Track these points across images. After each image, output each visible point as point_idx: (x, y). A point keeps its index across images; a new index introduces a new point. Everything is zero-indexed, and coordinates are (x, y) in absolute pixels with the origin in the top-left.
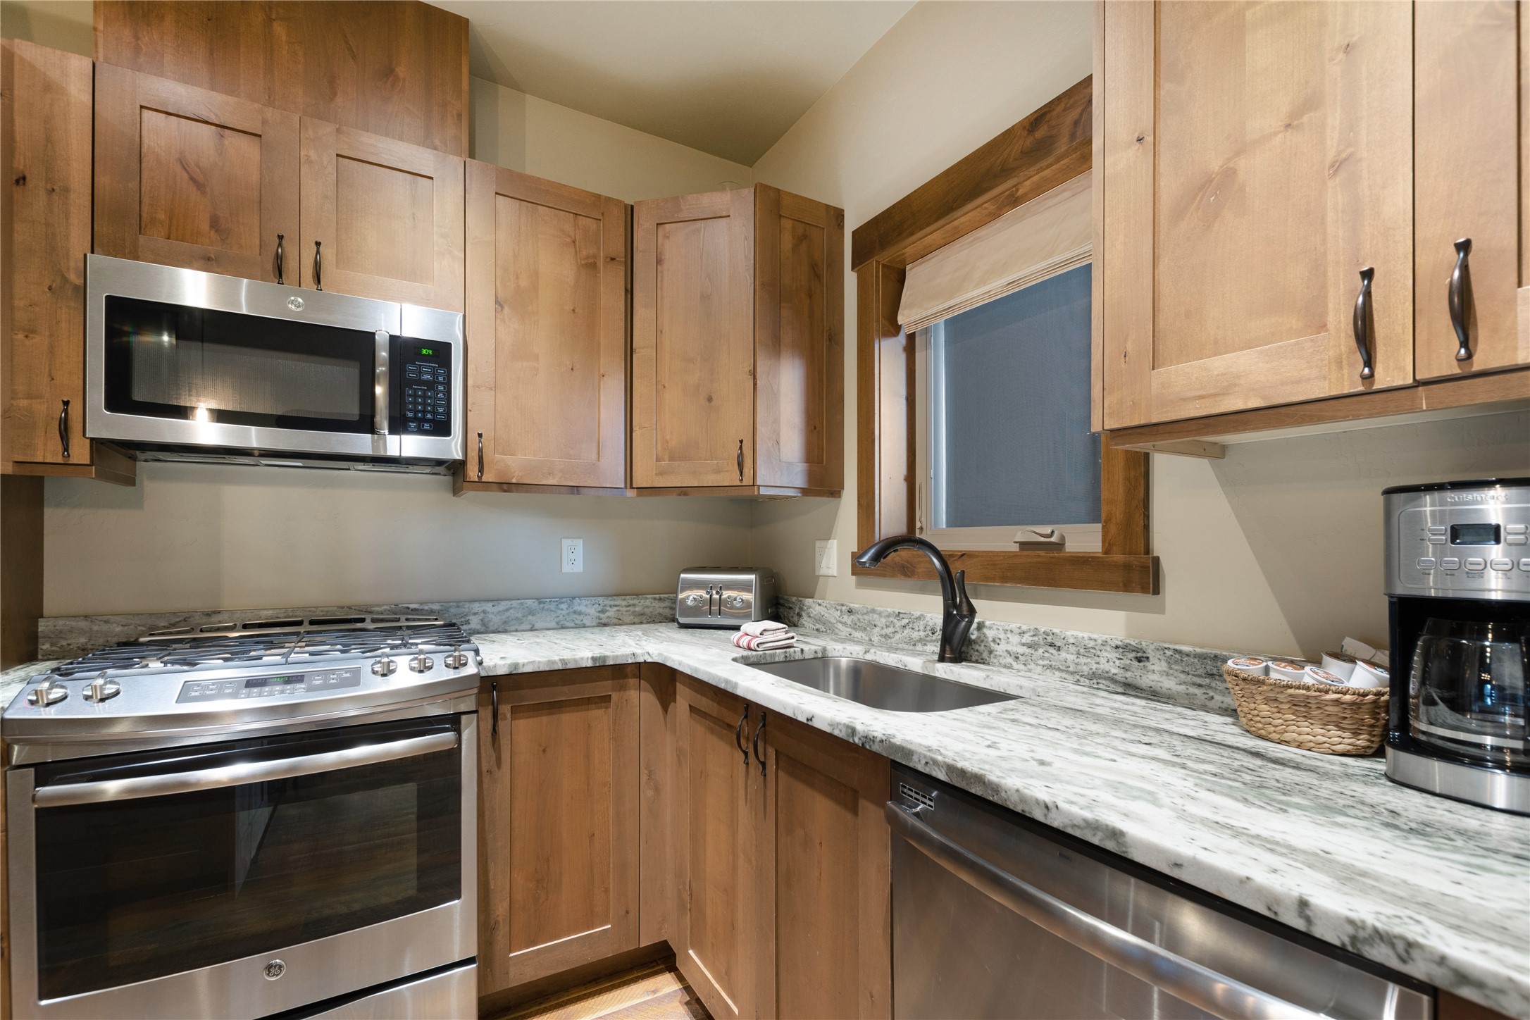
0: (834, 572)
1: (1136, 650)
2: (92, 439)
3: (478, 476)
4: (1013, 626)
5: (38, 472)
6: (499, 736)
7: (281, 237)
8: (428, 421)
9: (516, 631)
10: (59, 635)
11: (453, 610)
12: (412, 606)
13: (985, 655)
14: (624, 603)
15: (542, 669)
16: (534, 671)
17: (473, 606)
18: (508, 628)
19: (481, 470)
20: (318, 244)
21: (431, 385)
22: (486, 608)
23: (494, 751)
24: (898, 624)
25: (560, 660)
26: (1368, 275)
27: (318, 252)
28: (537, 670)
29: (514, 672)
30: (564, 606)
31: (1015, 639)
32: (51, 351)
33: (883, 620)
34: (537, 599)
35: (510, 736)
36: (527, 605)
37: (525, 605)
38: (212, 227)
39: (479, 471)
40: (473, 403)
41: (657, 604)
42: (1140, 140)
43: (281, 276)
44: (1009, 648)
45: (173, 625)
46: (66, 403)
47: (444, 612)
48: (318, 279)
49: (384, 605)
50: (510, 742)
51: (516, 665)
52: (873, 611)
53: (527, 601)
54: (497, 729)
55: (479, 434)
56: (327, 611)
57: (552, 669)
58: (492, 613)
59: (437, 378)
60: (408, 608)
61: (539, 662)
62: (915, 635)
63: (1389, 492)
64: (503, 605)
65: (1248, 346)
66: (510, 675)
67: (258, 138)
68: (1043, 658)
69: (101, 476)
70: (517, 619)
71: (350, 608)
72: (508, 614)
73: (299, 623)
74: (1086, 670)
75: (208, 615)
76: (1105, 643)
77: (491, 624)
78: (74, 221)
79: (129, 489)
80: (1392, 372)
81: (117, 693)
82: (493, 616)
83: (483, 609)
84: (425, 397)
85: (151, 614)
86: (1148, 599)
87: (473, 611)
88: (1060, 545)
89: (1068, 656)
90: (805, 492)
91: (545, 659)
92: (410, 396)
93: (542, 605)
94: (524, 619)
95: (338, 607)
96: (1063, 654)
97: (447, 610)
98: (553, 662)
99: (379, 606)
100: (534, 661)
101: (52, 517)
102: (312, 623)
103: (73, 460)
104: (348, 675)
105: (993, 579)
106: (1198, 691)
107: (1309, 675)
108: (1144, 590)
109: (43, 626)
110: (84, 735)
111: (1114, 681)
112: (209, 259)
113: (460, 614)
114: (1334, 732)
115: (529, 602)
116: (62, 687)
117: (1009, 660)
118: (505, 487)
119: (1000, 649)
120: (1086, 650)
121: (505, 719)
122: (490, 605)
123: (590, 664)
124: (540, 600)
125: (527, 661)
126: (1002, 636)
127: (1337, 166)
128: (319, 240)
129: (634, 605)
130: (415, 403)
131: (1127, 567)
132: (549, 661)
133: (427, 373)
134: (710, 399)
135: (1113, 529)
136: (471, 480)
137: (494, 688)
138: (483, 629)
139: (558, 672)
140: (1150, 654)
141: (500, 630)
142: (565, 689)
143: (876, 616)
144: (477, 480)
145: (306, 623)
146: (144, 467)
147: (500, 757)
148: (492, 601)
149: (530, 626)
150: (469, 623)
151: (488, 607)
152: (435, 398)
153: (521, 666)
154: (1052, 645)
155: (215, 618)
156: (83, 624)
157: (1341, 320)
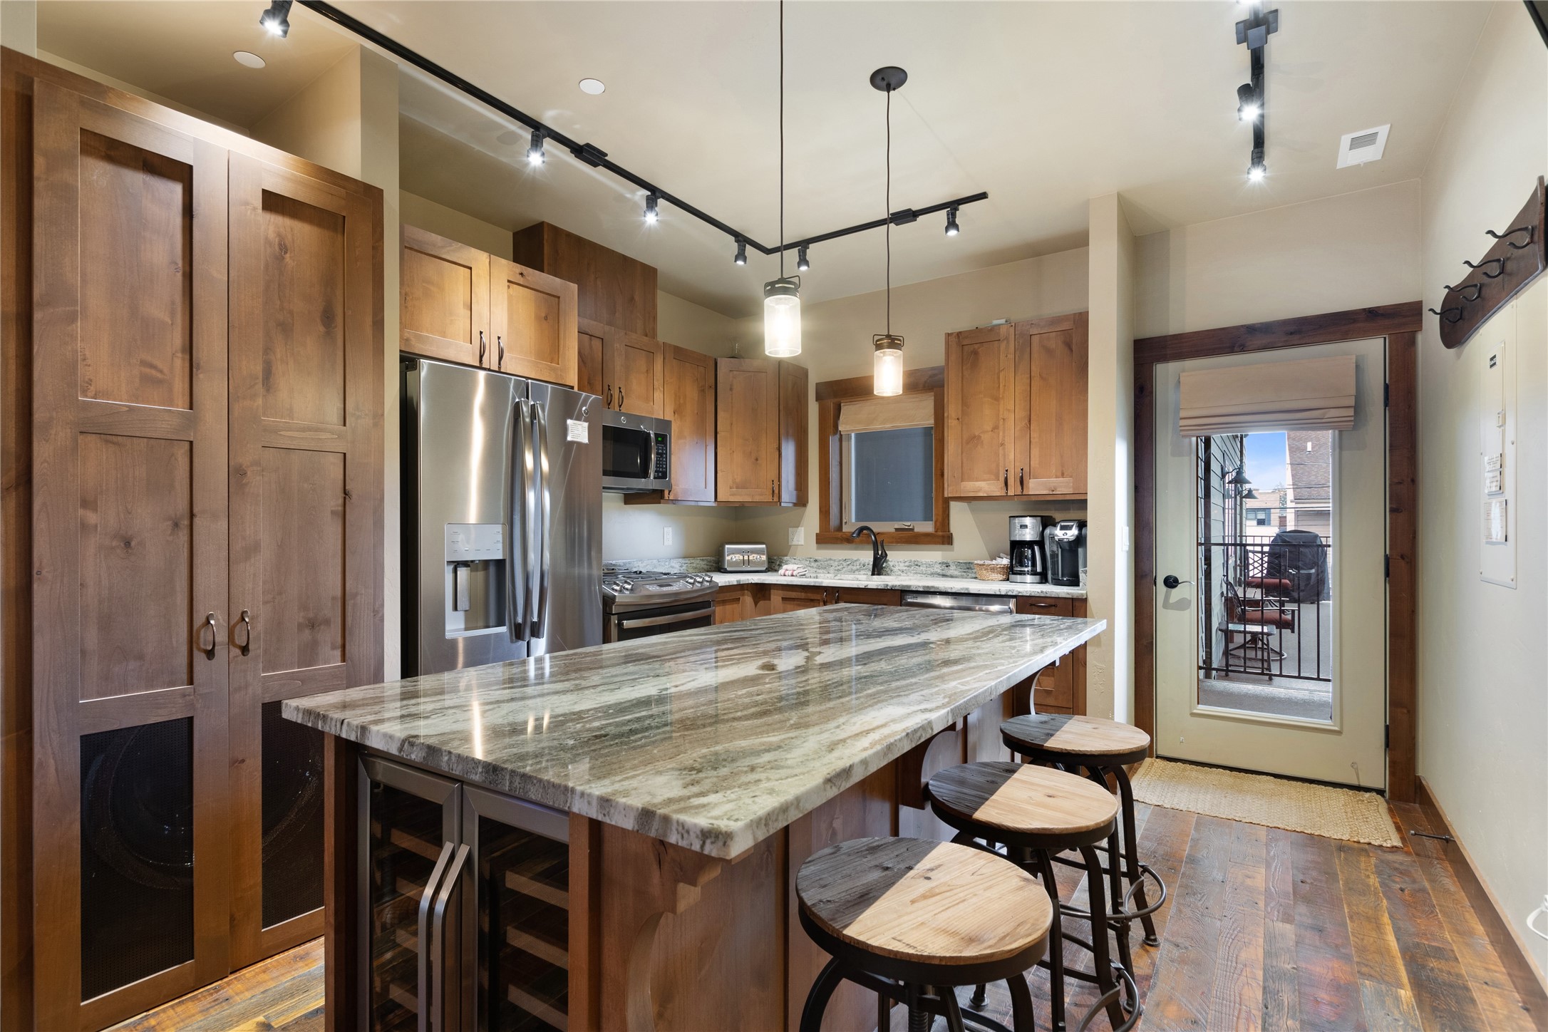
0: (802, 542)
1: (946, 563)
4: (901, 560)
8: (660, 472)
13: (889, 572)
14: (689, 562)
24: (845, 564)
26: (1007, 471)
30: (667, 563)
31: (902, 565)
33: (836, 563)
41: (701, 562)
42: (958, 419)
44: (899, 568)
52: (830, 559)
62: (855, 568)
63: (1010, 517)
65: (984, 481)
68: (913, 570)
74: (929, 572)
76: (936, 562)
80: (1011, 493)
86: (950, 546)
88: (912, 530)
89: (923, 568)
90: (795, 505)
96: (921, 568)
105: (892, 543)
106: (964, 574)
107: (994, 562)
108: (949, 544)
111: (939, 574)
114: (999, 575)
117: (900, 573)
119: (895, 569)
120: (930, 566)
123: (735, 583)
126: (897, 564)
127: (1002, 444)
129: (693, 563)
131: (943, 536)
134: (757, 460)
135: (938, 524)
140: (950, 564)
143: (831, 562)
154: (917, 565)
157: (1002, 479)
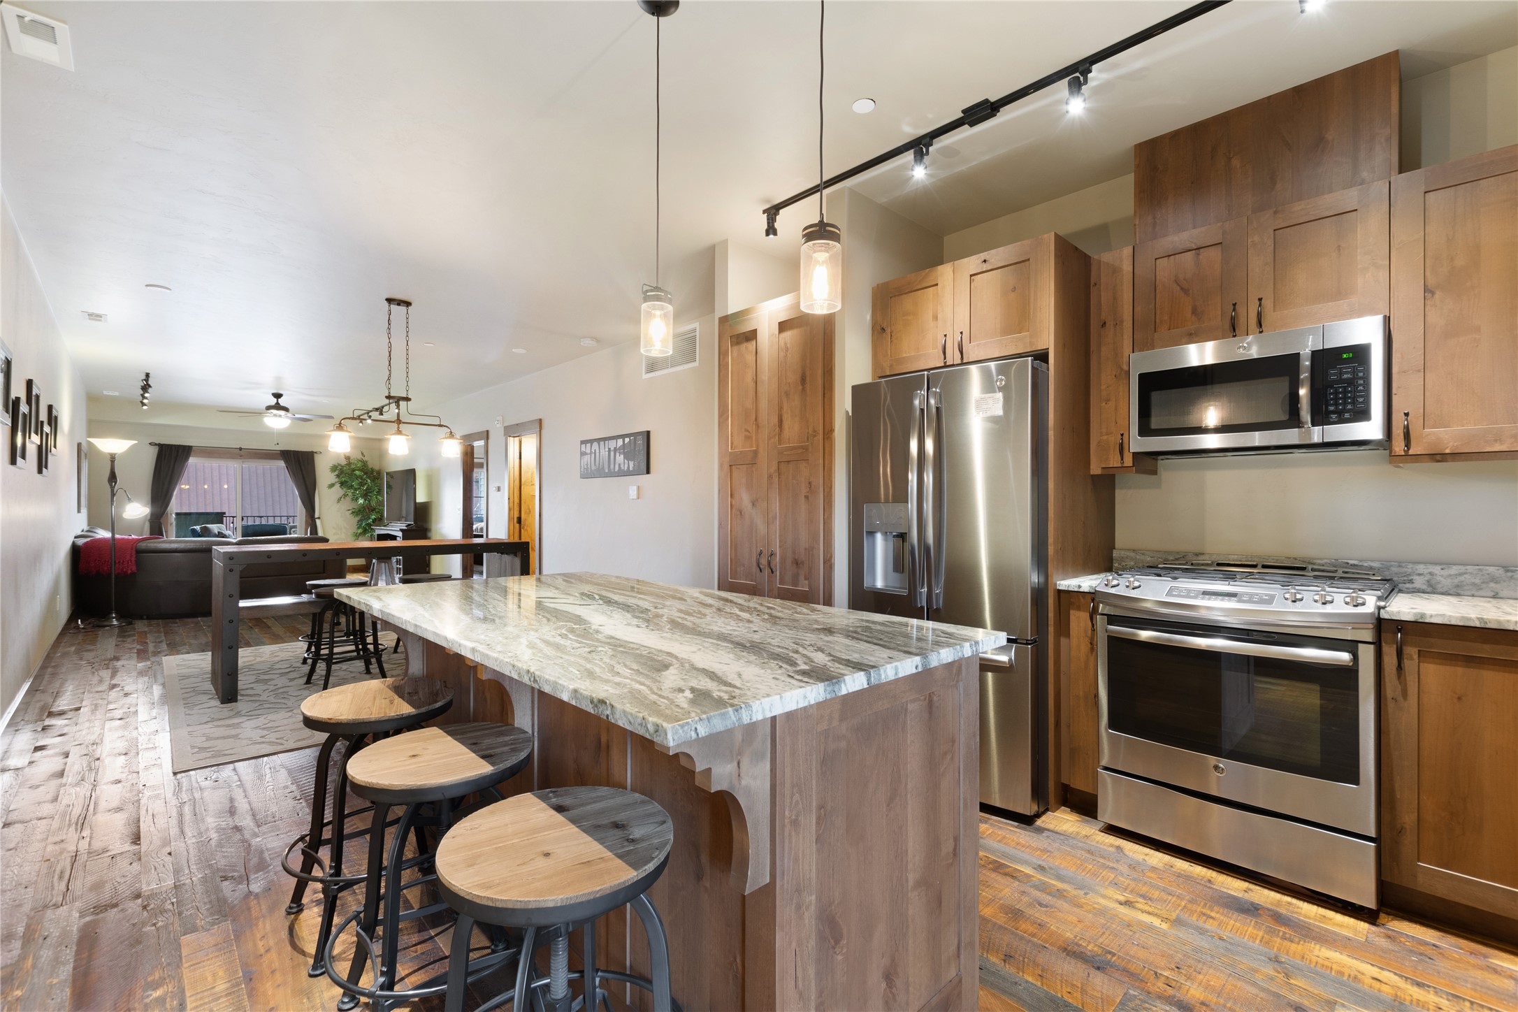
2: (1133, 453)
3: (1404, 450)
5: (1111, 472)
6: (1405, 672)
7: (1234, 305)
9: (1473, 596)
10: (1122, 559)
11: (1394, 569)
12: (1351, 562)
15: (1453, 622)
16: (1445, 623)
17: (1417, 567)
18: (1462, 593)
19: (1408, 445)
20: (1260, 300)
21: (1350, 382)
22: (1433, 571)
23: (1400, 684)
25: (1478, 618)
27: (1260, 305)
28: (1448, 623)
29: (1420, 620)
32: (1116, 409)
34: (1503, 567)
35: (1417, 676)
36: (1487, 572)
37: (1484, 572)
38: (1193, 313)
39: (1406, 446)
40: (1399, 387)
43: (1234, 330)
45: (1177, 559)
46: (1122, 435)
47: (1385, 570)
48: (1260, 324)
49: (1324, 559)
50: (1417, 680)
51: (1423, 615)
53: (1487, 568)
54: (1402, 666)
55: (1405, 414)
56: (1277, 560)
57: (1466, 624)
58: (1442, 576)
59: (1357, 375)
60: (1348, 563)
61: (1450, 616)
64: (1454, 570)
66: (1416, 622)
67: (1220, 246)
69: (1137, 472)
70: (1474, 584)
71: (1296, 559)
72: (1462, 578)
73: (1254, 566)
75: (1197, 555)
77: (1440, 586)
78: (1125, 337)
79: (1154, 477)
81: (1139, 587)
82: (1442, 579)
83: (1430, 571)
84: (1345, 392)
85: (1165, 552)
87: (1418, 572)
91: (1457, 615)
92: (1332, 394)
93: (1509, 574)
94: (1484, 585)
95: (1286, 558)
97: (1388, 568)
98: (1470, 619)
99: (1320, 559)
100: (1444, 615)
101: (1119, 494)
102: (1264, 567)
103: (1125, 465)
104: (1267, 598)
109: (1116, 553)
110: (1125, 604)
112: (1191, 334)
113: (1402, 573)
115: (1491, 569)
116: (1118, 580)
118: (1438, 457)
121: (1412, 659)
122: (1439, 568)
124: (1507, 569)
125: (1436, 613)
128: (1260, 297)
130: (1336, 399)
132: (1463, 617)
133: (1347, 373)
136: (1397, 454)
137: (1399, 630)
138: (1429, 590)
139: (1476, 629)
141: (1451, 592)
142: (1487, 647)
144: (1403, 454)
145: (1260, 566)
146: (1162, 463)
147: (1406, 690)
148: (1440, 564)
149: (1493, 594)
150: (1413, 583)
151: (1437, 570)
152: (1355, 391)
153: (1428, 616)
155: (1201, 558)
156: (1132, 554)
